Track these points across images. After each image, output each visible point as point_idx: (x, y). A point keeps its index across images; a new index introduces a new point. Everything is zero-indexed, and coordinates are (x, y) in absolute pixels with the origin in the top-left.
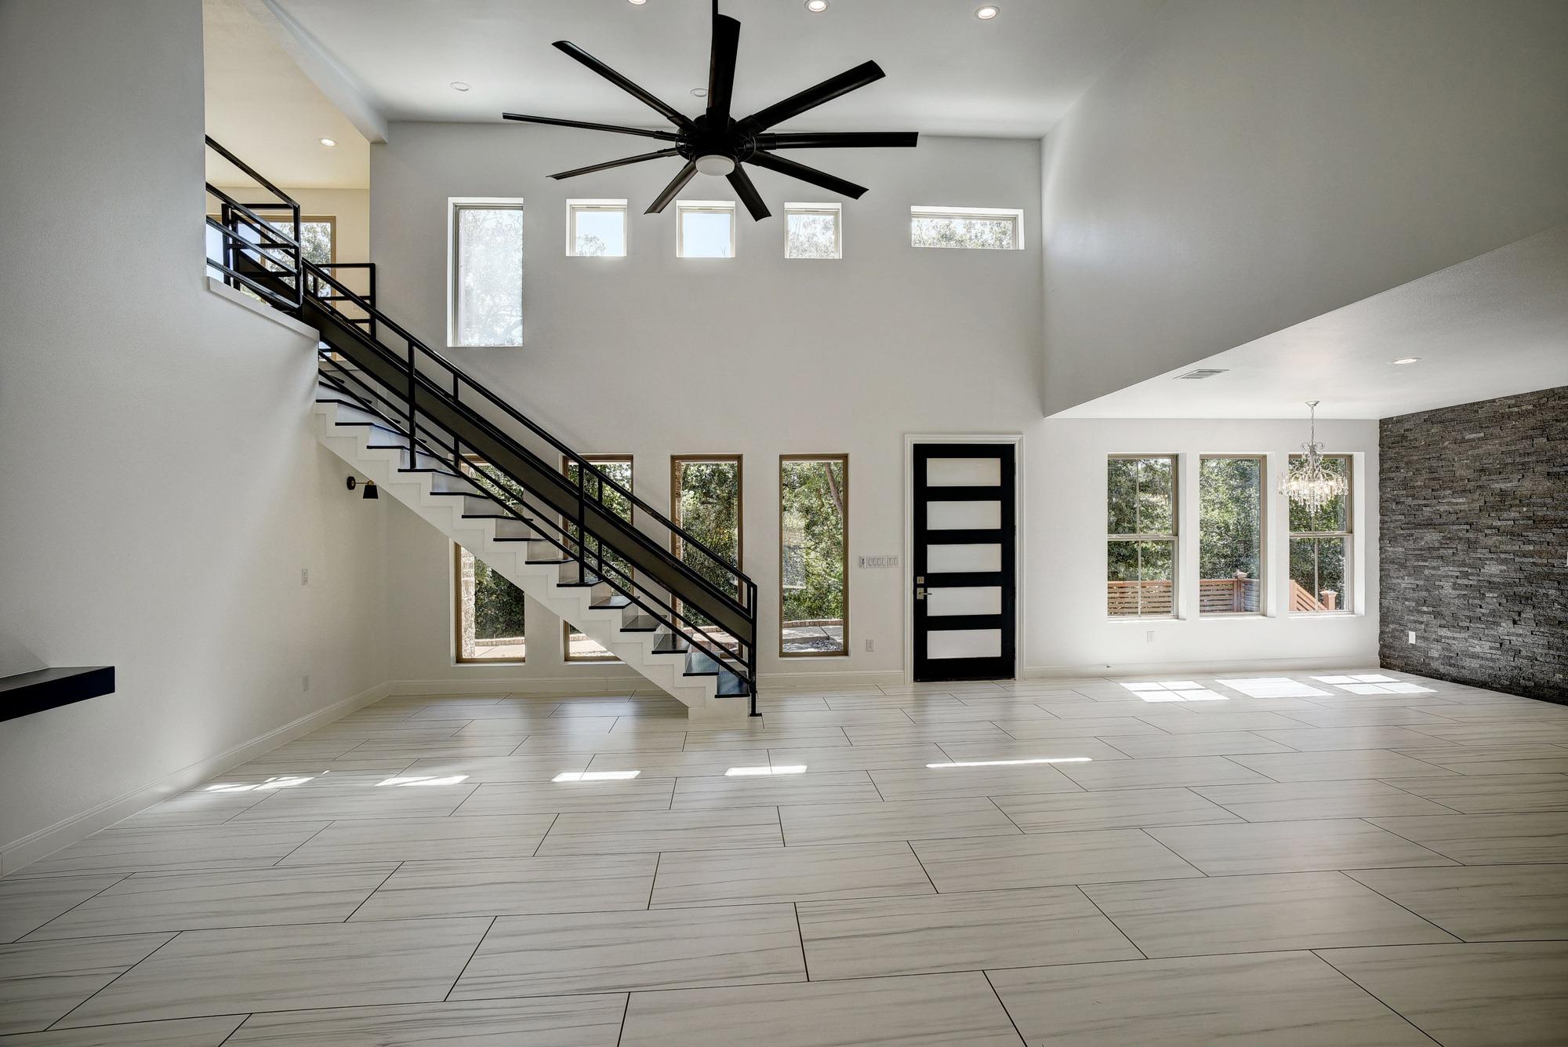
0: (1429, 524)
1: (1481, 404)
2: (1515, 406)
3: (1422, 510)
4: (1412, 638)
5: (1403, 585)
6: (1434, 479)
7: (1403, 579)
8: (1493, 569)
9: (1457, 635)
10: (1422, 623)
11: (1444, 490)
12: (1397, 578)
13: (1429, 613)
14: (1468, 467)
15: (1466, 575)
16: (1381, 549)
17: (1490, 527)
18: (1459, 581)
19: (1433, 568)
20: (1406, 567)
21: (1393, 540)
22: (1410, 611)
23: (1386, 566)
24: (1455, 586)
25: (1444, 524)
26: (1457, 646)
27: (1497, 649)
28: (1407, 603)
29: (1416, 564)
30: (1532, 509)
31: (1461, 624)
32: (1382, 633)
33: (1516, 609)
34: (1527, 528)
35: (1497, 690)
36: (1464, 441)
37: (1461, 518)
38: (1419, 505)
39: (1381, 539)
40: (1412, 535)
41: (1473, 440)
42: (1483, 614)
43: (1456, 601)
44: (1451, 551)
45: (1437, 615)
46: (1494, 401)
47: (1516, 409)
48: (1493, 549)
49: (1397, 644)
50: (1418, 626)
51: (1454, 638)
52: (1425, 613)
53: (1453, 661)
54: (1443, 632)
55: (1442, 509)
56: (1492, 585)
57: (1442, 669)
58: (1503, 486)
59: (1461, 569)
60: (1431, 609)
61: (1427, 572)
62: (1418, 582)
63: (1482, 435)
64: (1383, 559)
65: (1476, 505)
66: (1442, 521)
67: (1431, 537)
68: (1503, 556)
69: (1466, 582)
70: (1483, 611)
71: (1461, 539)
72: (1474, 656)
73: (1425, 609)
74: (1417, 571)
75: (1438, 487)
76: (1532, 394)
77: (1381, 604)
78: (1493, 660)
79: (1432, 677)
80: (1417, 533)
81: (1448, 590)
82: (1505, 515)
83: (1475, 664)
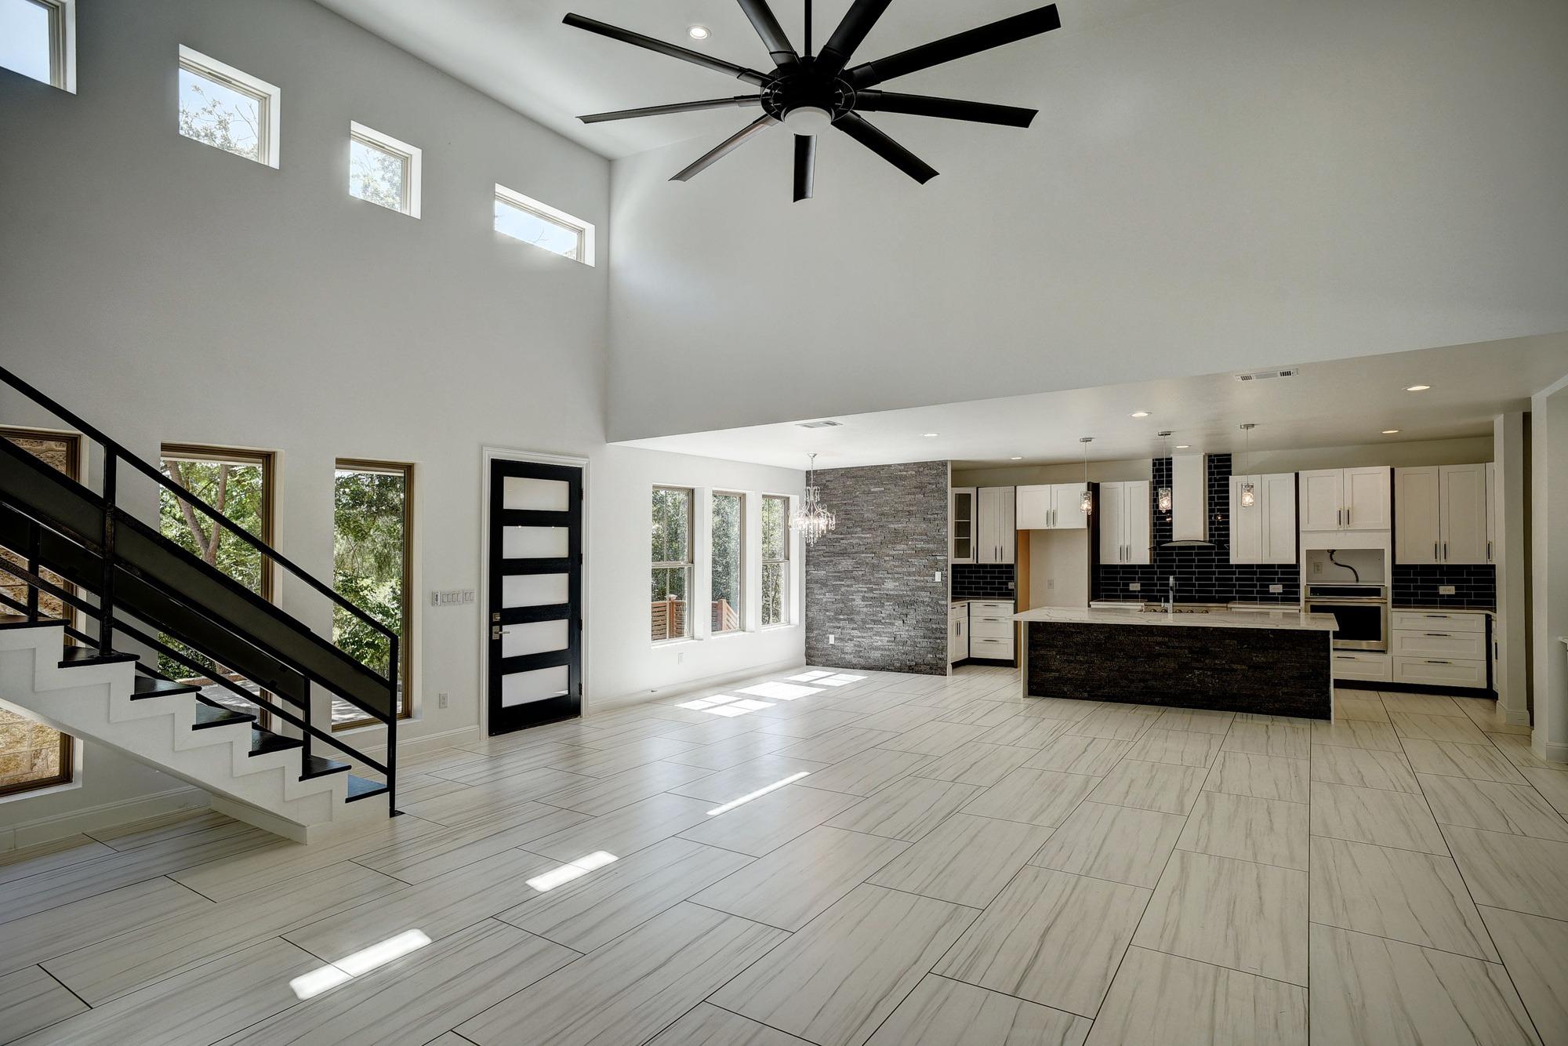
0: (843, 553)
1: (882, 467)
2: (904, 471)
3: (839, 542)
4: (832, 639)
5: (825, 600)
6: (848, 519)
7: (825, 595)
8: (890, 585)
9: (865, 635)
10: (840, 627)
11: (856, 527)
12: (820, 594)
13: (844, 620)
14: (873, 512)
15: (871, 590)
16: (807, 572)
17: (888, 555)
18: (866, 595)
19: (848, 586)
20: (827, 586)
21: (817, 566)
22: (830, 620)
23: (811, 586)
24: (864, 599)
25: (856, 553)
26: (866, 642)
27: (892, 642)
28: (827, 613)
29: (835, 583)
30: (914, 542)
31: (867, 626)
32: (807, 638)
33: (904, 612)
34: (911, 556)
35: (892, 671)
36: (870, 492)
37: (869, 549)
38: (837, 538)
39: (807, 564)
40: (832, 561)
41: (876, 492)
42: (883, 618)
43: (865, 610)
44: (860, 573)
45: (851, 620)
46: (890, 466)
47: (905, 473)
48: (890, 571)
49: (819, 646)
50: (836, 630)
51: (863, 637)
52: (841, 619)
53: (862, 654)
54: (856, 633)
55: (855, 541)
56: (889, 597)
57: (855, 661)
58: (896, 526)
59: (868, 586)
60: (846, 617)
61: (843, 589)
62: (836, 597)
63: (883, 489)
64: (809, 580)
65: (879, 539)
66: (854, 550)
67: (846, 564)
68: (896, 576)
69: (872, 595)
70: (883, 615)
71: (867, 563)
72: (877, 649)
73: (842, 617)
74: (835, 589)
75: (851, 525)
76: (915, 463)
77: (807, 615)
78: (889, 650)
79: (847, 668)
80: (835, 559)
81: (858, 602)
82: (898, 547)
83: (877, 654)
